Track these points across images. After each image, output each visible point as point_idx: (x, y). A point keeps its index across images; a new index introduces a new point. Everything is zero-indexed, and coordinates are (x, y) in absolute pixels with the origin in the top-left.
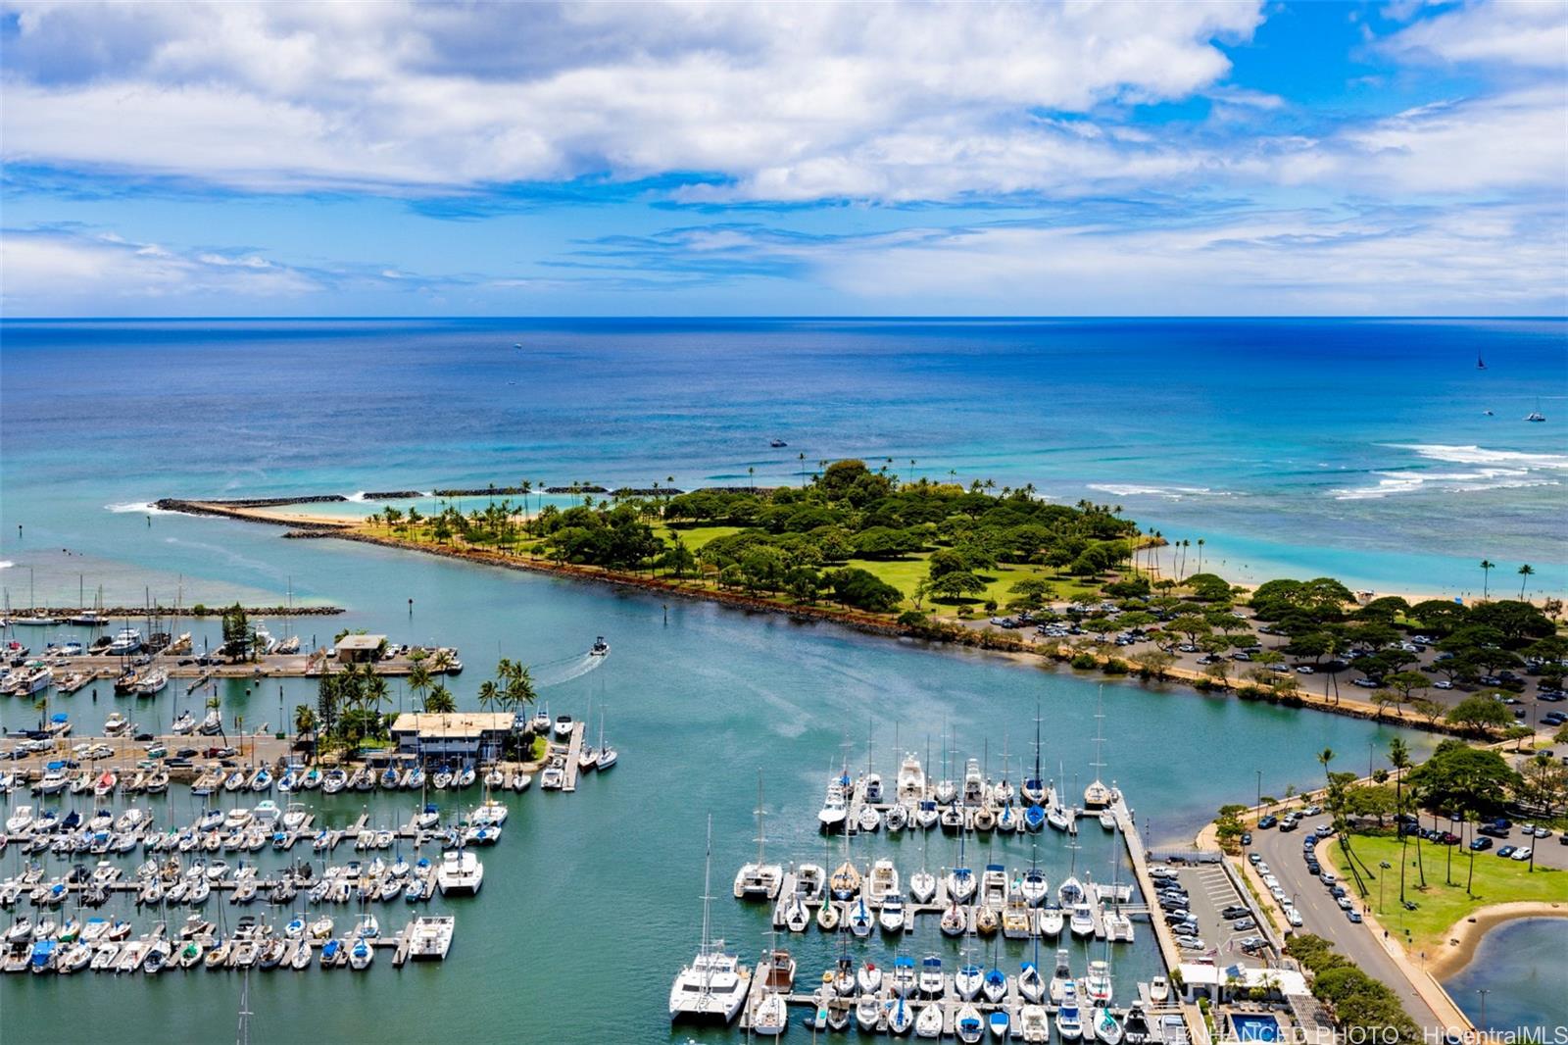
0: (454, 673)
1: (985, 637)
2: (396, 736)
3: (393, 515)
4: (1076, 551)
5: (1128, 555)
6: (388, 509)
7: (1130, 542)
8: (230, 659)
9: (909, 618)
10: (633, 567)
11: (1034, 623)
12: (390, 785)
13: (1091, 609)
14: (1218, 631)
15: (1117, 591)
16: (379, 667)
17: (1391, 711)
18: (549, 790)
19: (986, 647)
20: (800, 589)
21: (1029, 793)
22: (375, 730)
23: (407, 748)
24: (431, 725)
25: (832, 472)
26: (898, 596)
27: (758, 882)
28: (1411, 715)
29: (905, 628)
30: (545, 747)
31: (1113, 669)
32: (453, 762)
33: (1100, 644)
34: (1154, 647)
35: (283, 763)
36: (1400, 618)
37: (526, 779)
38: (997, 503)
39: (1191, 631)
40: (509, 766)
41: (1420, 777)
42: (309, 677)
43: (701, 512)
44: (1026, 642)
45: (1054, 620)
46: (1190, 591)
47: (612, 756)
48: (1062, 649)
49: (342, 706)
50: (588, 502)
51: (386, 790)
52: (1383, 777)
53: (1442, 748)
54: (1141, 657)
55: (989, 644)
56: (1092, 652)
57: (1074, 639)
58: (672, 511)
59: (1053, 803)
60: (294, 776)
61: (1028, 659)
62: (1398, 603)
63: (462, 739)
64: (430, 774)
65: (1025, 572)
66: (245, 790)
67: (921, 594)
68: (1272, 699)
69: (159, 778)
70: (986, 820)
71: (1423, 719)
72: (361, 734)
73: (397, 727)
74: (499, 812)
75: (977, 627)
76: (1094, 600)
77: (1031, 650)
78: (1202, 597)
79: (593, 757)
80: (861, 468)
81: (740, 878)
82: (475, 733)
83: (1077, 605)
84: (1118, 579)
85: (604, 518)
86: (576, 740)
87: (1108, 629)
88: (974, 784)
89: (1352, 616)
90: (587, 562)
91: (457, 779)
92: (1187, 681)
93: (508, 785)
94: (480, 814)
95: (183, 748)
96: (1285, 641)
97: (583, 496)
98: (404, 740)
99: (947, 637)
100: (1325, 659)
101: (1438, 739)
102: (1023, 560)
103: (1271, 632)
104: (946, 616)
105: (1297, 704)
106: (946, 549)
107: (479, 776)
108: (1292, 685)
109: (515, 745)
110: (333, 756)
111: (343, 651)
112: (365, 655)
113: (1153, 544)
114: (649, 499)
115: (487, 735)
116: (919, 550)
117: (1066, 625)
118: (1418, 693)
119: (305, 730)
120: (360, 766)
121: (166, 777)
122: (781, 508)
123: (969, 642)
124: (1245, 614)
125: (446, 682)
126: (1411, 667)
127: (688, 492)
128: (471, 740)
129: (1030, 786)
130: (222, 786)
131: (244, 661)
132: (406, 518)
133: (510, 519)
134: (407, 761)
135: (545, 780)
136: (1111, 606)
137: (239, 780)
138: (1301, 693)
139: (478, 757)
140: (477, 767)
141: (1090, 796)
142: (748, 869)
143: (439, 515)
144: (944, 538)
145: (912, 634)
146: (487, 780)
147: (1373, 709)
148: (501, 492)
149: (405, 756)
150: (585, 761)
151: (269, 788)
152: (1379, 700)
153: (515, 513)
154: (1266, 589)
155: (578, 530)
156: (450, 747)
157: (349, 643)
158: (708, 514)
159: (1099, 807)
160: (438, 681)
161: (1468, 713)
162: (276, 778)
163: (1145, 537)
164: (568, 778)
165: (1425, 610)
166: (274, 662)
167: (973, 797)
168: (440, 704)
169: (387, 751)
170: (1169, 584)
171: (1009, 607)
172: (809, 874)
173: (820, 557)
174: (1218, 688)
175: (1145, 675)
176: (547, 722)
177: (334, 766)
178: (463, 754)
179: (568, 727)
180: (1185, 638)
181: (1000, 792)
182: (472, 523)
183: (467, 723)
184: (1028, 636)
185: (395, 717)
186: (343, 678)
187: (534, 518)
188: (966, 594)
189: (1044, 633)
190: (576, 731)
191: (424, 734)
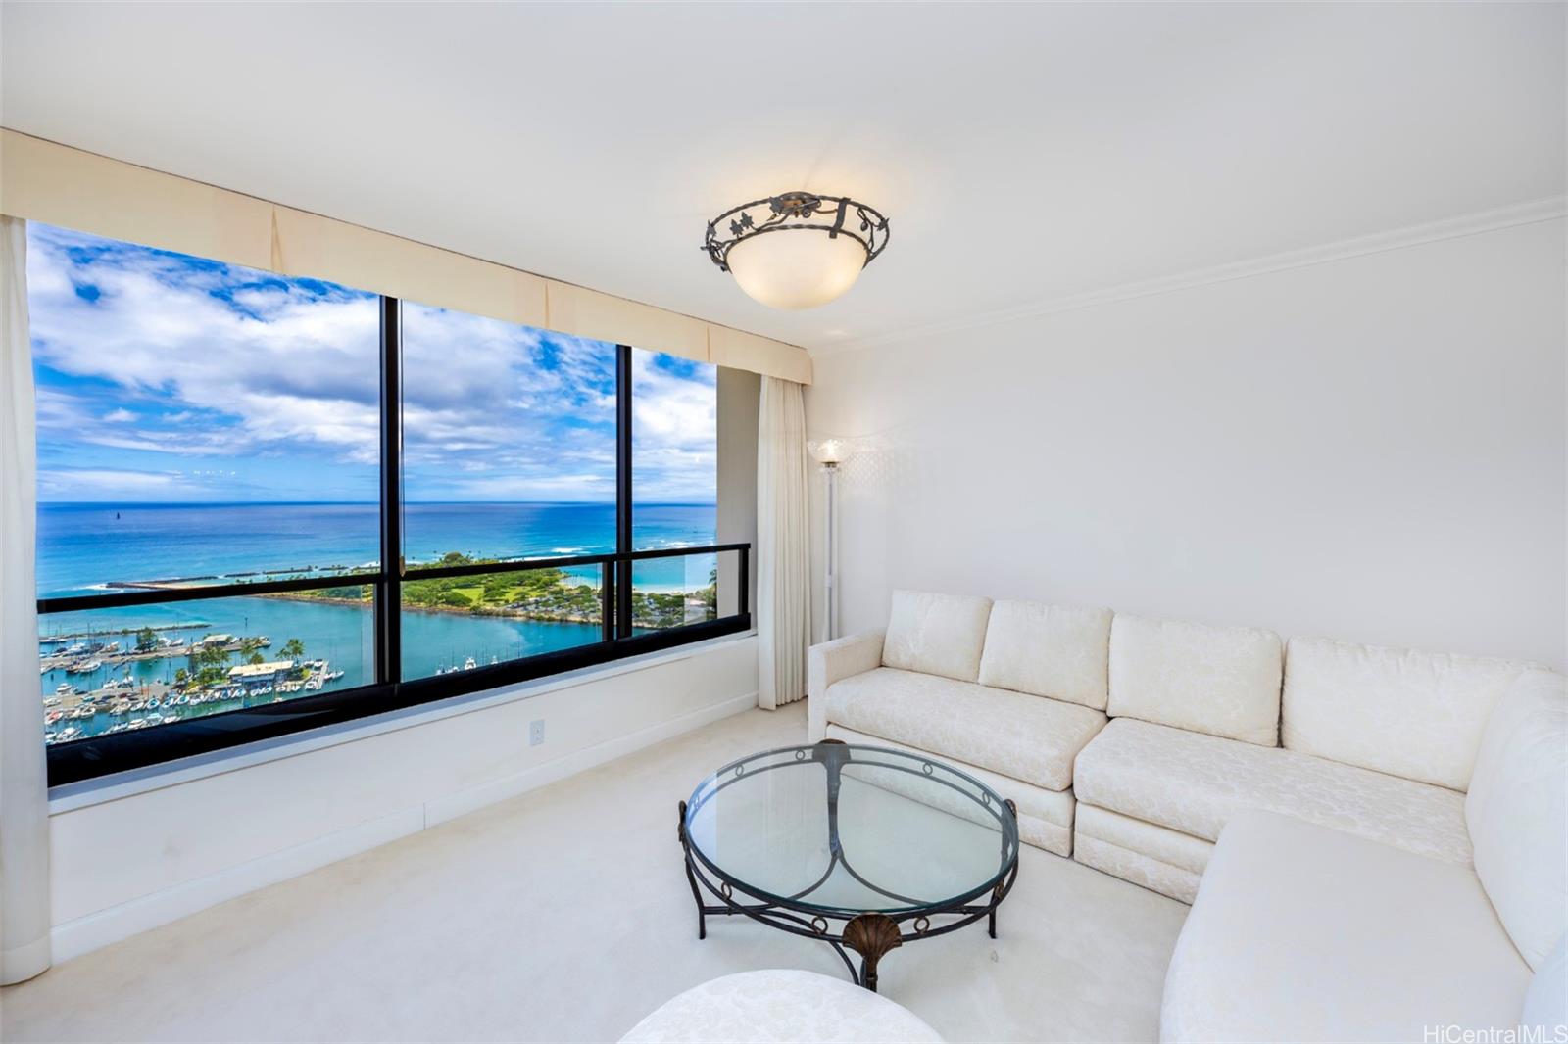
0: (264, 647)
1: (503, 612)
2: (231, 676)
4: (538, 580)
5: (557, 580)
7: (558, 576)
8: (141, 652)
9: (474, 608)
10: (358, 597)
11: (522, 606)
13: (543, 600)
14: (587, 604)
15: (552, 593)
16: (225, 648)
19: (504, 616)
20: (431, 601)
22: (220, 675)
23: (236, 681)
24: (250, 670)
25: (447, 558)
26: (471, 601)
29: (473, 612)
30: (309, 673)
31: (550, 620)
32: (263, 684)
33: (546, 611)
34: (564, 611)
35: (166, 695)
37: (298, 687)
40: (289, 683)
44: (519, 613)
45: (530, 604)
46: (578, 591)
47: (341, 673)
48: (532, 614)
49: (202, 668)
51: (223, 700)
54: (559, 615)
55: (505, 615)
56: (542, 614)
57: (536, 611)
60: (172, 700)
61: (519, 619)
63: (265, 675)
64: (248, 691)
65: (520, 589)
66: (142, 710)
67: (479, 599)
71: (650, 626)
72: (211, 678)
73: (231, 673)
75: (500, 609)
76: (544, 597)
77: (520, 616)
78: (582, 593)
79: (331, 675)
80: (459, 555)
82: (273, 671)
84: (553, 588)
86: (324, 669)
87: (550, 606)
90: (337, 596)
91: (263, 691)
92: (575, 621)
93: (288, 691)
95: (105, 695)
97: (337, 572)
98: (234, 678)
99: (489, 614)
102: (520, 585)
104: (489, 607)
106: (491, 583)
107: (275, 688)
109: (293, 674)
110: (196, 689)
111: (207, 643)
112: (218, 644)
113: (565, 577)
115: (278, 672)
116: (480, 583)
117: (534, 606)
118: (649, 618)
119: (181, 679)
120: (210, 692)
121: (94, 709)
123: (498, 615)
124: (595, 597)
128: (271, 674)
130: (129, 709)
131: (150, 652)
134: (236, 687)
135: (307, 686)
136: (551, 597)
137: (140, 706)
139: (274, 681)
140: (273, 686)
144: (490, 579)
145: (476, 614)
146: (278, 690)
149: (235, 685)
150: (327, 676)
151: (158, 706)
156: (259, 678)
157: (210, 639)
160: (257, 651)
162: (162, 703)
163: (563, 575)
164: (318, 685)
166: (167, 651)
168: (257, 660)
169: (226, 683)
170: (571, 589)
171: (513, 602)
173: (440, 589)
174: (585, 623)
175: (561, 620)
176: (311, 662)
177: (196, 693)
178: (266, 681)
179: (321, 663)
180: (575, 607)
183: (268, 668)
184: (520, 611)
185: (231, 669)
186: (203, 654)
188: (497, 598)
189: (526, 609)
190: (325, 664)
191: (246, 674)
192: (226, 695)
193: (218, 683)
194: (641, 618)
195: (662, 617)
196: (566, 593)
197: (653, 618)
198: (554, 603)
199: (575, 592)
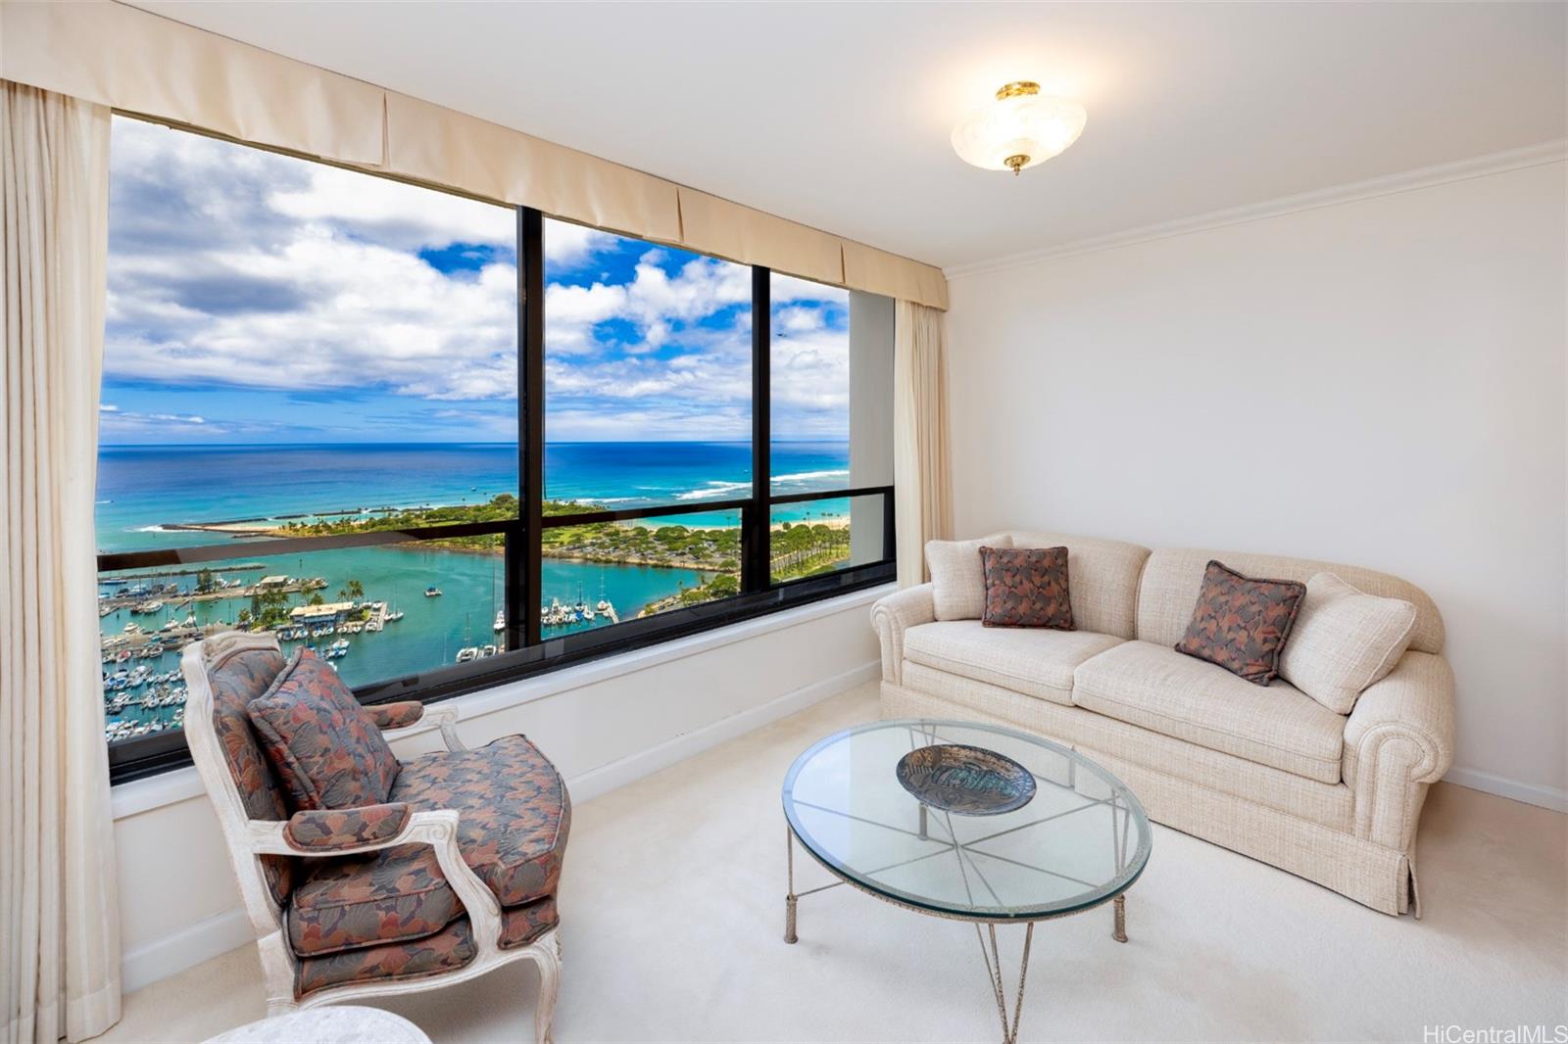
0: (323, 588)
2: (292, 617)
3: (292, 525)
6: (290, 523)
8: (201, 593)
11: (578, 548)
12: (288, 639)
14: (644, 546)
15: (607, 535)
16: (285, 589)
17: (701, 566)
18: (370, 631)
21: (577, 608)
22: (281, 616)
23: (298, 622)
24: (311, 611)
25: (497, 499)
27: (467, 655)
28: (708, 567)
30: (369, 614)
31: (608, 562)
32: (322, 625)
34: (622, 552)
36: (703, 536)
37: (359, 628)
38: (564, 507)
39: (634, 546)
40: (349, 624)
41: (710, 587)
42: (245, 597)
43: (441, 516)
44: (576, 555)
45: (586, 546)
46: (634, 533)
47: (400, 615)
48: (589, 556)
49: (263, 608)
50: (390, 515)
51: (285, 641)
52: (699, 588)
53: (717, 577)
54: (617, 557)
55: (561, 557)
56: (600, 556)
57: (593, 552)
58: (428, 517)
59: (586, 610)
61: (576, 561)
62: (703, 532)
63: (327, 616)
64: (310, 632)
65: (574, 530)
68: (663, 567)
69: (157, 650)
70: (560, 619)
71: (711, 568)
72: (274, 618)
73: (293, 614)
74: (346, 644)
75: (556, 551)
76: (600, 538)
77: (577, 558)
78: (638, 534)
79: (391, 616)
80: (510, 497)
81: (459, 655)
82: (334, 612)
83: (594, 541)
85: (397, 521)
86: (383, 610)
88: (556, 607)
89: (688, 537)
91: (325, 632)
92: (633, 563)
93: (350, 631)
94: (335, 645)
95: (172, 635)
96: (666, 547)
97: (387, 513)
98: (296, 619)
100: (680, 552)
101: (716, 574)
103: (662, 544)
105: (671, 567)
107: (336, 630)
108: (670, 561)
109: (353, 615)
111: (266, 584)
112: (276, 585)
114: (418, 513)
115: (339, 614)
117: (590, 548)
118: (709, 560)
119: (244, 620)
121: (161, 649)
122: (477, 513)
123: (554, 557)
124: (651, 539)
125: (320, 593)
126: (707, 552)
127: (436, 509)
128: (332, 615)
129: (578, 605)
131: (209, 593)
132: (299, 526)
133: (352, 523)
134: (298, 627)
135: (367, 627)
136: (607, 540)
138: (672, 564)
139: (334, 622)
140: (334, 626)
141: (599, 606)
142: (463, 651)
143: (316, 524)
146: (339, 631)
147: (695, 566)
148: (347, 513)
149: (297, 625)
150: (387, 618)
152: (697, 563)
153: (355, 521)
154: (659, 530)
155: (386, 526)
156: (321, 619)
157: (268, 580)
158: (445, 517)
159: (603, 610)
160: (316, 592)
161: (725, 564)
164: (380, 626)
165: (711, 533)
166: (226, 592)
167: (556, 612)
168: (318, 601)
169: (288, 625)
170: (627, 531)
171: (569, 543)
172: (489, 649)
174: (644, 565)
175: (619, 562)
176: (370, 604)
178: (327, 621)
179: (379, 605)
180: (633, 549)
181: (565, 609)
182: (333, 526)
183: (328, 609)
184: (577, 553)
185: (292, 610)
186: (265, 596)
187: (363, 522)
188: (552, 540)
189: (582, 551)
190: (383, 606)
191: (307, 615)
192: (289, 635)
193: (280, 624)
194: (701, 560)
195: (723, 560)
196: (622, 535)
197: (713, 560)
198: (612, 545)
199: (631, 534)
